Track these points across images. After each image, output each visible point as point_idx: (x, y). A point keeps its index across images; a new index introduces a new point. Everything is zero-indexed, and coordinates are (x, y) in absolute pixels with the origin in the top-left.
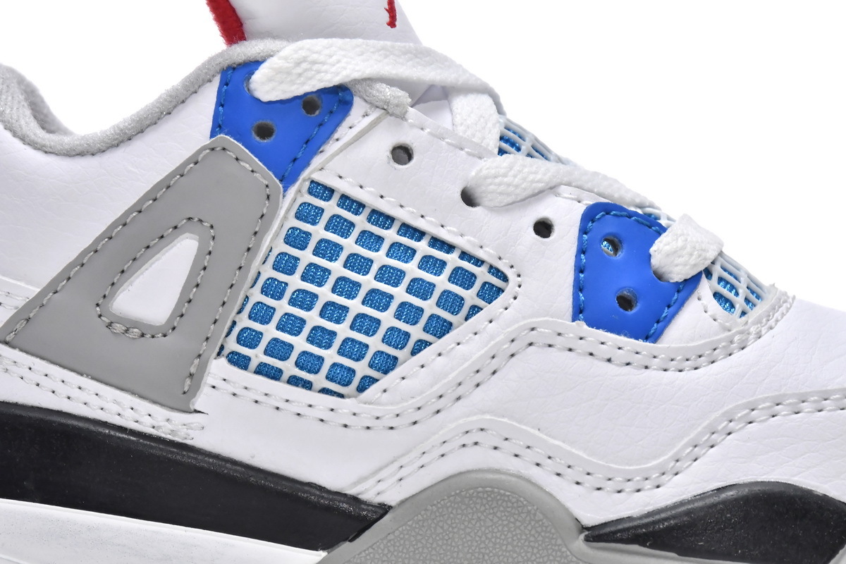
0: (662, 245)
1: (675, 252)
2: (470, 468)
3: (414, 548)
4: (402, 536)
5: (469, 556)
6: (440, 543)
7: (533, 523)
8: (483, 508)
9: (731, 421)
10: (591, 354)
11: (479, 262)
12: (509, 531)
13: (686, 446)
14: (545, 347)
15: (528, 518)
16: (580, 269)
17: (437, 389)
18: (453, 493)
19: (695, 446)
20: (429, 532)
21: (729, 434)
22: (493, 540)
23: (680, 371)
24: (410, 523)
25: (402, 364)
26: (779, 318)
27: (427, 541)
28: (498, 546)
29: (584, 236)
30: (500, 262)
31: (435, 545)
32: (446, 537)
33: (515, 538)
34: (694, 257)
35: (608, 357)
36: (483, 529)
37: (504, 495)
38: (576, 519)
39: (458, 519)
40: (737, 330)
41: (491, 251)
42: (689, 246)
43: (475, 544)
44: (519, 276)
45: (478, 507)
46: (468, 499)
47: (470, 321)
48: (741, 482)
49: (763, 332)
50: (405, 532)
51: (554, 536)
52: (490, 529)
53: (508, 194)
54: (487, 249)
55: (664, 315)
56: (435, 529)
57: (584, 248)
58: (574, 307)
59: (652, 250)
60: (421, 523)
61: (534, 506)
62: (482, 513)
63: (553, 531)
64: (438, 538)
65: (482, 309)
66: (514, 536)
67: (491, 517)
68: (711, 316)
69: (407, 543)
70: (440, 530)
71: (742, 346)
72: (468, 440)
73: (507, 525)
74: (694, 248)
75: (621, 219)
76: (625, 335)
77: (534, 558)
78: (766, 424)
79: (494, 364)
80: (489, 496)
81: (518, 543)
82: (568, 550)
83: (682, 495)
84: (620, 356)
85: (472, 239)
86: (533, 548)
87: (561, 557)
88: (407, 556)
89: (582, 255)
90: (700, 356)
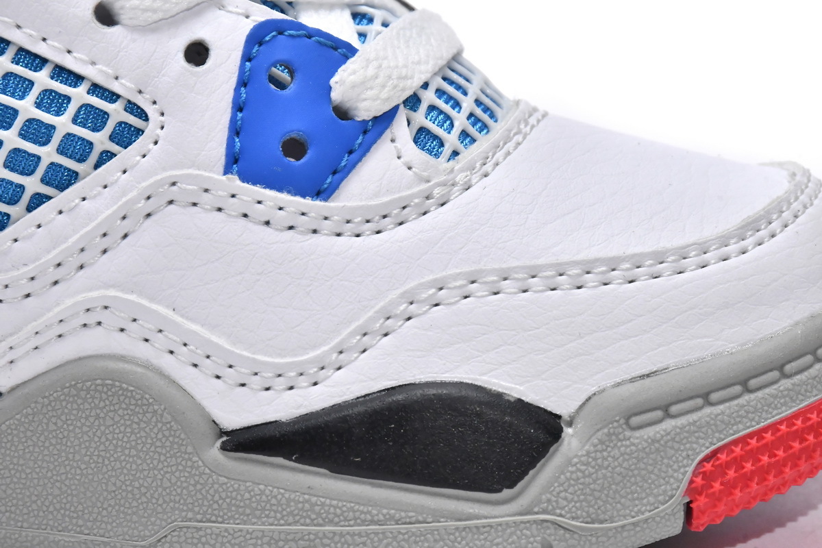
0: (346, 74)
1: (363, 83)
2: (90, 353)
3: (23, 446)
4: (9, 431)
5: (87, 459)
6: (54, 441)
7: (160, 425)
8: (102, 404)
9: (411, 303)
10: (245, 216)
11: (113, 97)
12: (132, 433)
13: (352, 334)
14: (188, 206)
15: (154, 419)
16: (238, 107)
17: (53, 256)
18: (67, 385)
19: (365, 334)
20: (40, 428)
21: (409, 319)
22: (114, 442)
23: (358, 236)
24: (18, 417)
25: (14, 223)
26: (501, 160)
27: (38, 438)
28: (119, 450)
29: (247, 63)
30: (140, 96)
31: (47, 444)
32: (60, 436)
33: (139, 442)
34: (387, 89)
35: (266, 219)
36: (103, 428)
37: (127, 389)
38: (214, 421)
39: (74, 415)
40: (437, 181)
41: (128, 84)
42: (381, 75)
43: (93, 445)
44: (162, 114)
45: (97, 402)
46: (85, 392)
47: (100, 170)
48: (417, 381)
49: (474, 181)
50: (13, 427)
51: (184, 443)
52: (111, 429)
53: (155, 11)
54: (123, 81)
55: (343, 164)
56: (47, 424)
57: (246, 79)
58: (227, 155)
59: (332, 82)
60: (30, 417)
61: (161, 405)
62: (101, 409)
63: (183, 436)
64: (50, 436)
65: (116, 155)
66: (137, 439)
67: (111, 414)
68: (405, 164)
69: (16, 439)
70: (52, 427)
71: (441, 202)
72: (91, 319)
73: (130, 426)
74: (390, 77)
75: (298, 40)
76: (289, 192)
77: (160, 466)
78: (454, 307)
79: (126, 226)
80: (109, 390)
81: (142, 448)
82: (200, 458)
83: (342, 396)
84: (281, 218)
85: (104, 68)
86: (160, 454)
87: (192, 467)
88: (16, 454)
89: (243, 89)
90: (385, 217)
